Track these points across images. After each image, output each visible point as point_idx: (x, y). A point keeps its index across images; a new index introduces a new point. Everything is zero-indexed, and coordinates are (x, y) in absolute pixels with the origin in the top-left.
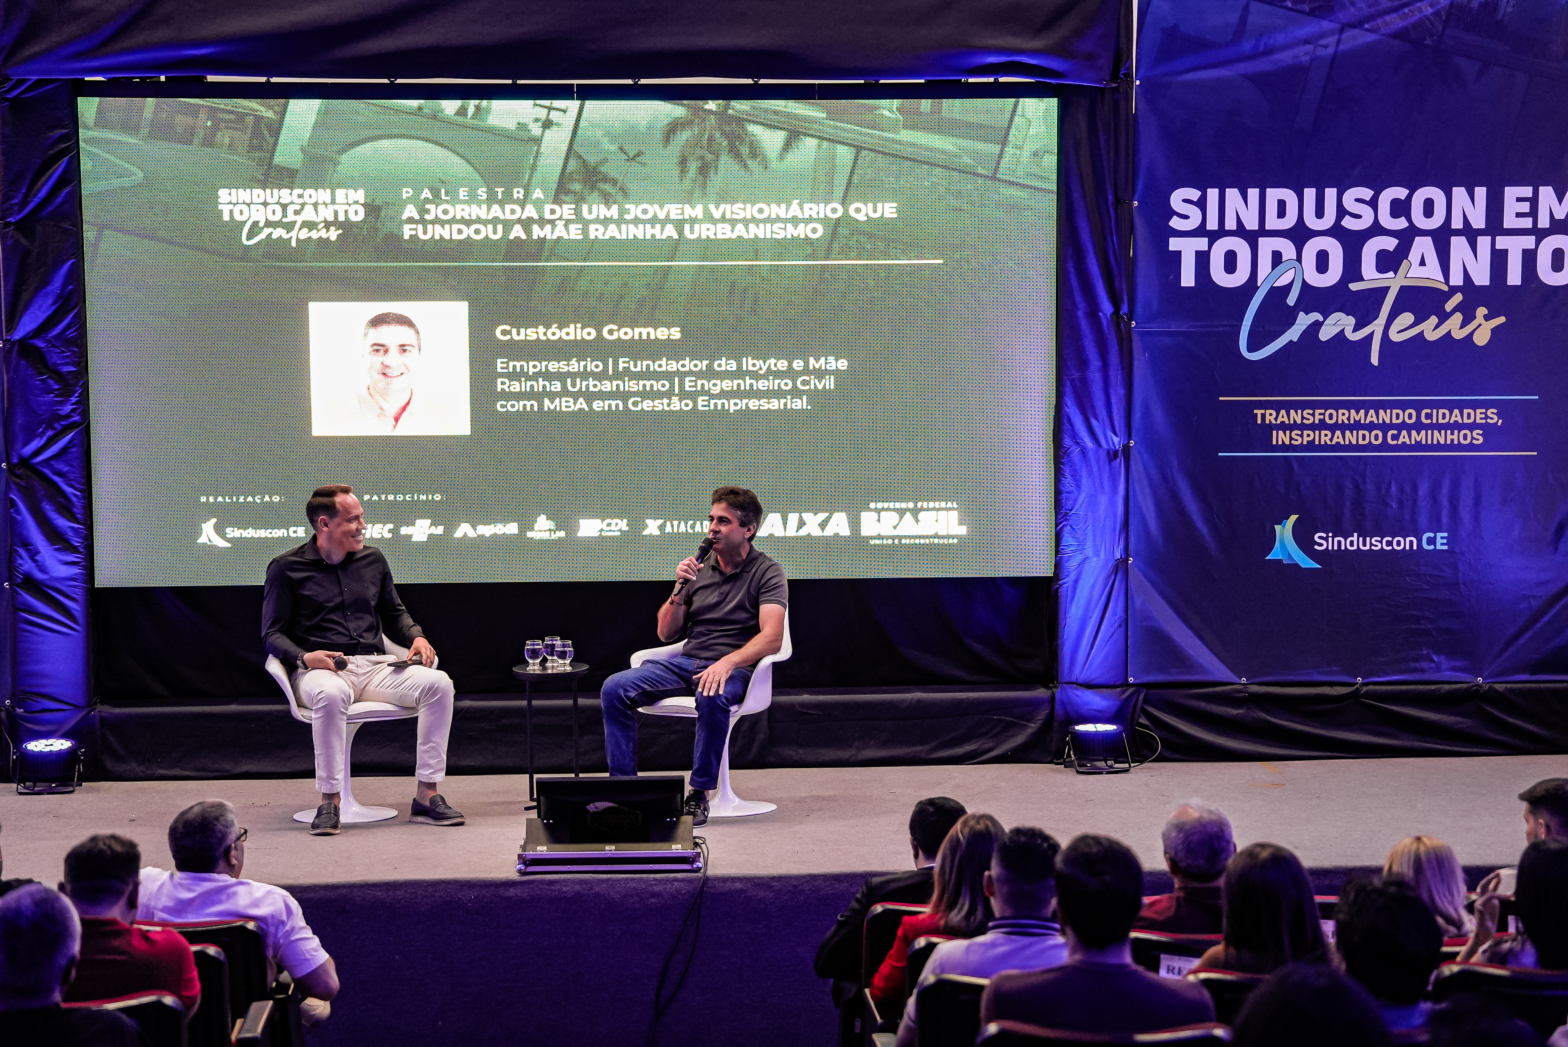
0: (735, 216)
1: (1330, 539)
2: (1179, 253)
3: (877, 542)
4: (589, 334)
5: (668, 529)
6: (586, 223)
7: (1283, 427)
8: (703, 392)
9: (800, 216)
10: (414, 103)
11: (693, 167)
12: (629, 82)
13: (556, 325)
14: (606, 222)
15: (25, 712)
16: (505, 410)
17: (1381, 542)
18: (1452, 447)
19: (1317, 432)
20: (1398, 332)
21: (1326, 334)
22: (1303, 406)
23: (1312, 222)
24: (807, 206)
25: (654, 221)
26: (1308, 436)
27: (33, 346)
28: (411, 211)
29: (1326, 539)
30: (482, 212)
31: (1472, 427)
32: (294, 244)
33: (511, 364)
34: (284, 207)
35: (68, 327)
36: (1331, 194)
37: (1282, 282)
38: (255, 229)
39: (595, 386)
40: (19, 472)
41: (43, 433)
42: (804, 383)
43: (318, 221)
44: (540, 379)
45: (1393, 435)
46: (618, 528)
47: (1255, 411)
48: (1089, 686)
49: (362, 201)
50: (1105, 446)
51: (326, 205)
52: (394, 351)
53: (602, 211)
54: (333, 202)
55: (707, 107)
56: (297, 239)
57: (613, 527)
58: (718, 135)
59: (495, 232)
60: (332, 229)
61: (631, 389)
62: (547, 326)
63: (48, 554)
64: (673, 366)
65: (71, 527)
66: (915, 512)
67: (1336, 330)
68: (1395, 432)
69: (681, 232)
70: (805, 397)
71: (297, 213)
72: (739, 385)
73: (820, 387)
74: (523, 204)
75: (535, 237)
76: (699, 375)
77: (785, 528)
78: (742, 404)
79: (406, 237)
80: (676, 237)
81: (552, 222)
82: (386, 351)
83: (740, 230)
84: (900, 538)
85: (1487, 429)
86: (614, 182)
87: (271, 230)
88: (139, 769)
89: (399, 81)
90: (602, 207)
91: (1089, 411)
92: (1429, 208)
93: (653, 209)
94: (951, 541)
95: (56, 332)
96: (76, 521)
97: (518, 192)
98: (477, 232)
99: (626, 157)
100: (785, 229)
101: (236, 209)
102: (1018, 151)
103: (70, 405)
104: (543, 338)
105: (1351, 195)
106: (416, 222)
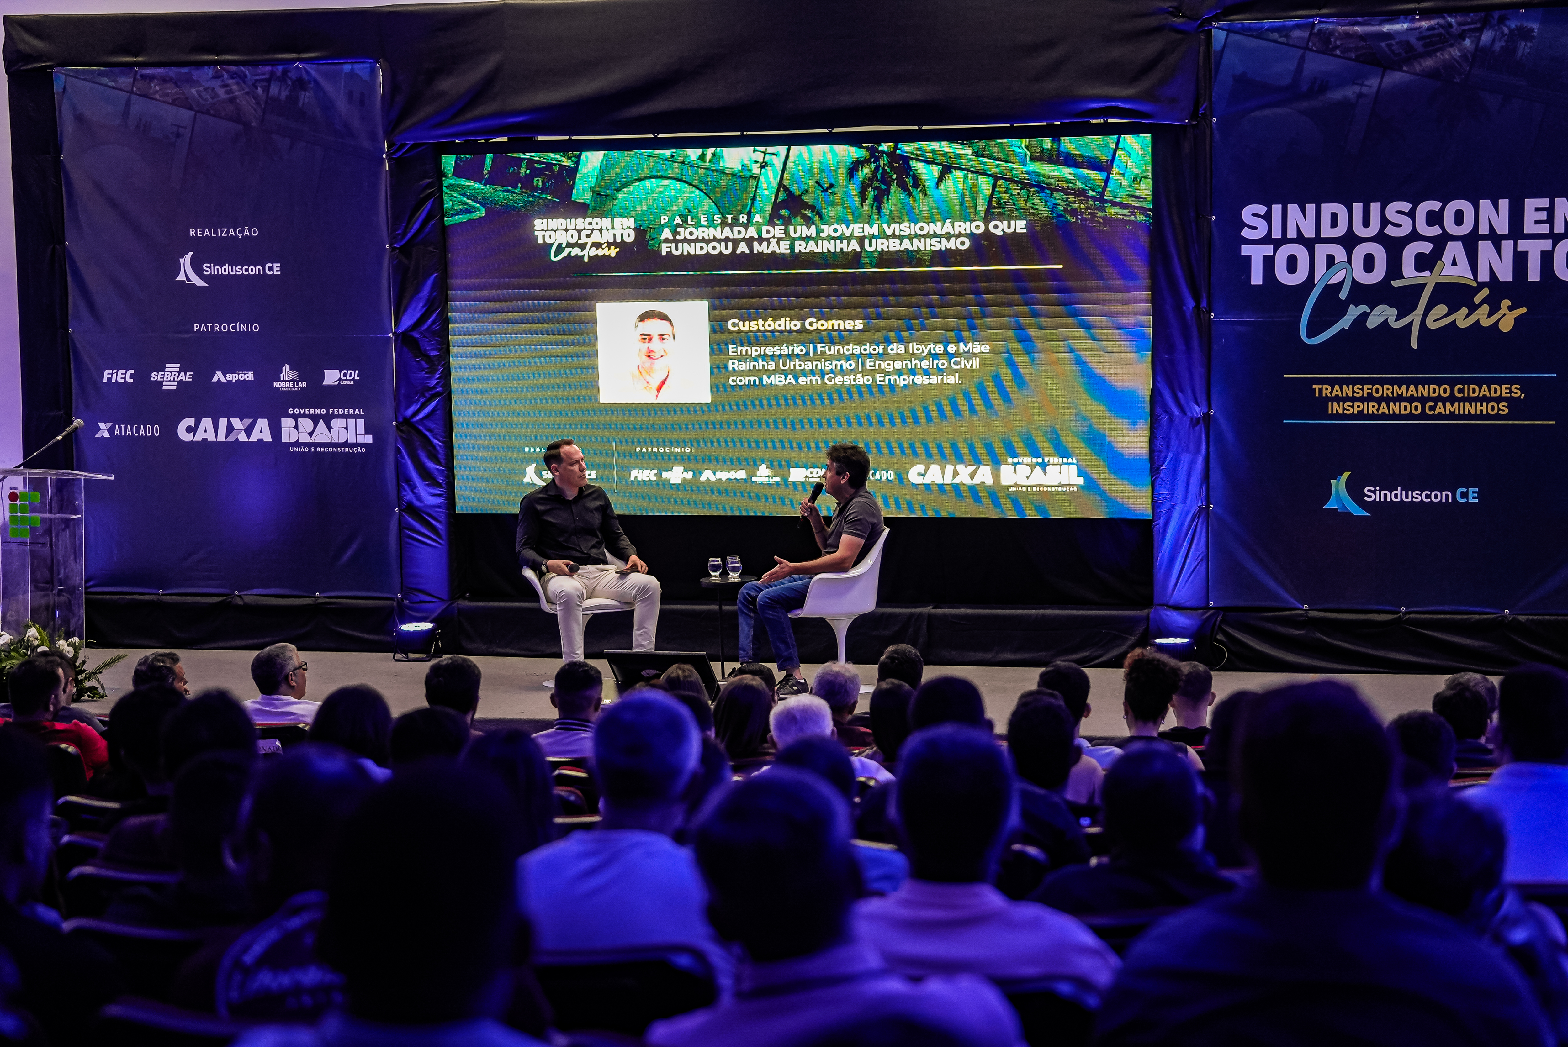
0: (902, 233)
1: (1378, 492)
2: (1249, 258)
3: (1014, 489)
6: (792, 240)
7: (1337, 399)
8: (881, 370)
9: (952, 232)
10: (668, 152)
11: (871, 194)
12: (826, 131)
13: (771, 319)
14: (807, 239)
15: (410, 602)
16: (735, 383)
17: (1421, 495)
18: (1481, 417)
19: (1366, 404)
20: (1434, 321)
21: (1372, 323)
22: (1354, 382)
23: (1360, 231)
24: (957, 224)
25: (841, 238)
26: (1358, 407)
27: (413, 337)
28: (667, 234)
30: (717, 233)
31: (1499, 400)
32: (586, 260)
33: (739, 349)
34: (579, 232)
35: (434, 322)
36: (1375, 207)
37: (1335, 280)
38: (560, 249)
39: (800, 366)
40: (403, 428)
41: (418, 400)
42: (956, 363)
43: (602, 242)
44: (760, 360)
45: (1430, 406)
47: (1314, 386)
48: (1177, 608)
49: (633, 227)
50: (1189, 414)
51: (608, 230)
52: (656, 339)
53: (804, 230)
55: (880, 148)
56: (589, 256)
57: (815, 475)
58: (889, 170)
59: (727, 248)
60: (612, 247)
61: (827, 368)
62: (765, 320)
63: (422, 489)
64: (858, 350)
65: (438, 469)
66: (1043, 466)
67: (1382, 319)
68: (1432, 404)
69: (862, 245)
70: (957, 374)
71: (588, 236)
72: (907, 364)
73: (968, 366)
74: (746, 226)
75: (755, 252)
76: (877, 357)
78: (909, 380)
79: (664, 253)
80: (859, 250)
81: (768, 240)
82: (650, 339)
83: (906, 244)
84: (1032, 486)
85: (1512, 402)
86: (812, 208)
87: (570, 249)
88: (484, 647)
89: (660, 136)
90: (804, 227)
91: (1176, 386)
92: (1459, 218)
93: (842, 228)
94: (1071, 489)
95: (426, 326)
96: (440, 464)
97: (743, 217)
98: (714, 248)
99: (821, 189)
100: (940, 242)
101: (547, 234)
102: (1120, 178)
103: (437, 379)
104: (762, 329)
105: (1393, 208)
106: (671, 242)
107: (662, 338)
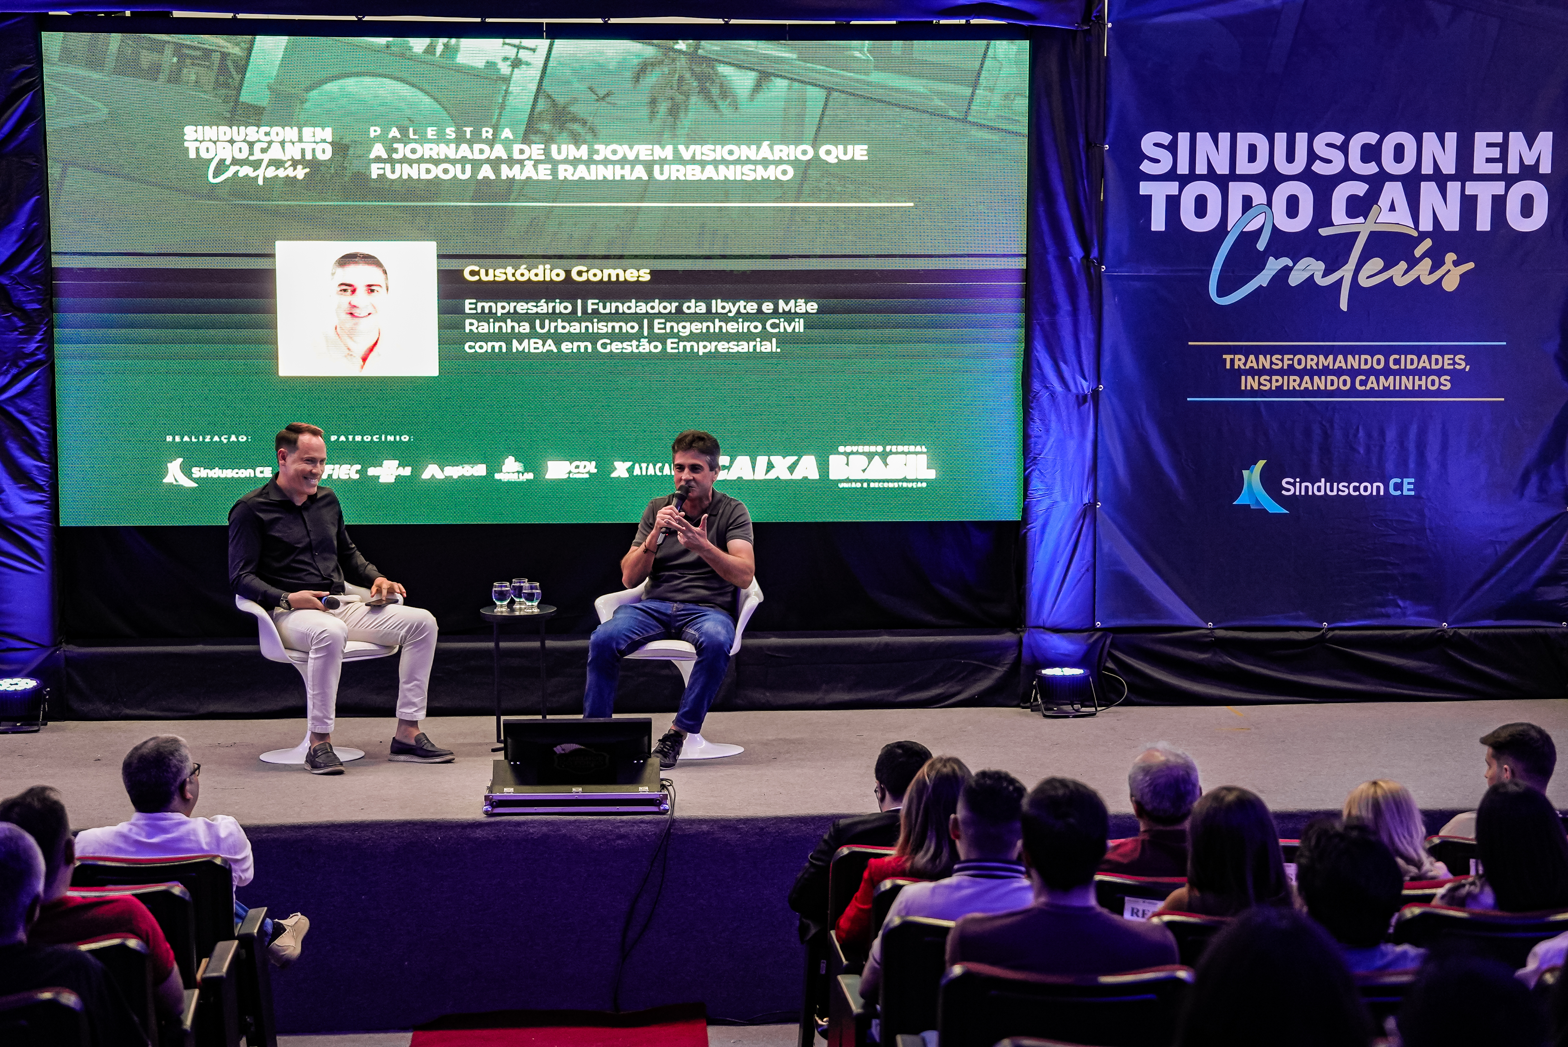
0: (704, 158)
1: (1298, 484)
2: (1149, 197)
3: (846, 485)
5: (637, 471)
6: (555, 164)
7: (1252, 372)
8: (673, 334)
9: (771, 158)
10: (383, 41)
11: (663, 108)
12: (599, 21)
13: (524, 266)
14: (575, 163)
16: (473, 351)
17: (1348, 487)
18: (1420, 393)
19: (1286, 378)
20: (1368, 278)
21: (1296, 279)
22: (1272, 351)
23: (1282, 166)
24: (777, 148)
25: (623, 161)
26: (1277, 381)
27: (1, 284)
28: (378, 150)
29: (1294, 485)
30: (449, 151)
31: (1440, 372)
32: (261, 183)
33: (480, 305)
34: (251, 145)
35: (32, 264)
36: (1301, 138)
37: (1252, 227)
38: (221, 167)
41: (7, 371)
42: (774, 326)
43: (285, 159)
44: (509, 321)
45: (1361, 381)
46: (586, 470)
47: (1224, 356)
48: (1056, 630)
49: (330, 139)
50: (1074, 390)
52: (361, 290)
53: (570, 151)
54: (300, 140)
55: (677, 47)
56: (264, 178)
58: (688, 75)
59: (463, 172)
61: (600, 331)
62: (516, 267)
63: (13, 493)
65: (36, 466)
66: (884, 456)
67: (1306, 275)
68: (1364, 378)
69: (650, 172)
70: (774, 340)
71: (263, 151)
72: (708, 327)
73: (789, 330)
74: (491, 143)
75: (504, 177)
76: (669, 317)
77: (754, 471)
78: (711, 347)
79: (374, 176)
80: (645, 177)
81: (521, 162)
82: (354, 291)
83: (710, 172)
84: (869, 481)
85: (1455, 375)
86: (584, 123)
87: (237, 168)
88: (106, 709)
89: (367, 18)
90: (572, 147)
91: (1058, 355)
92: (1399, 153)
93: (623, 150)
94: (919, 485)
95: (20, 269)
96: (42, 459)
97: (487, 132)
98: (446, 171)
99: (595, 97)
100: (755, 171)
101: (203, 148)
102: (988, 93)
103: (37, 342)
104: (511, 279)
105: (1322, 140)
106: (384, 161)
107: (370, 289)
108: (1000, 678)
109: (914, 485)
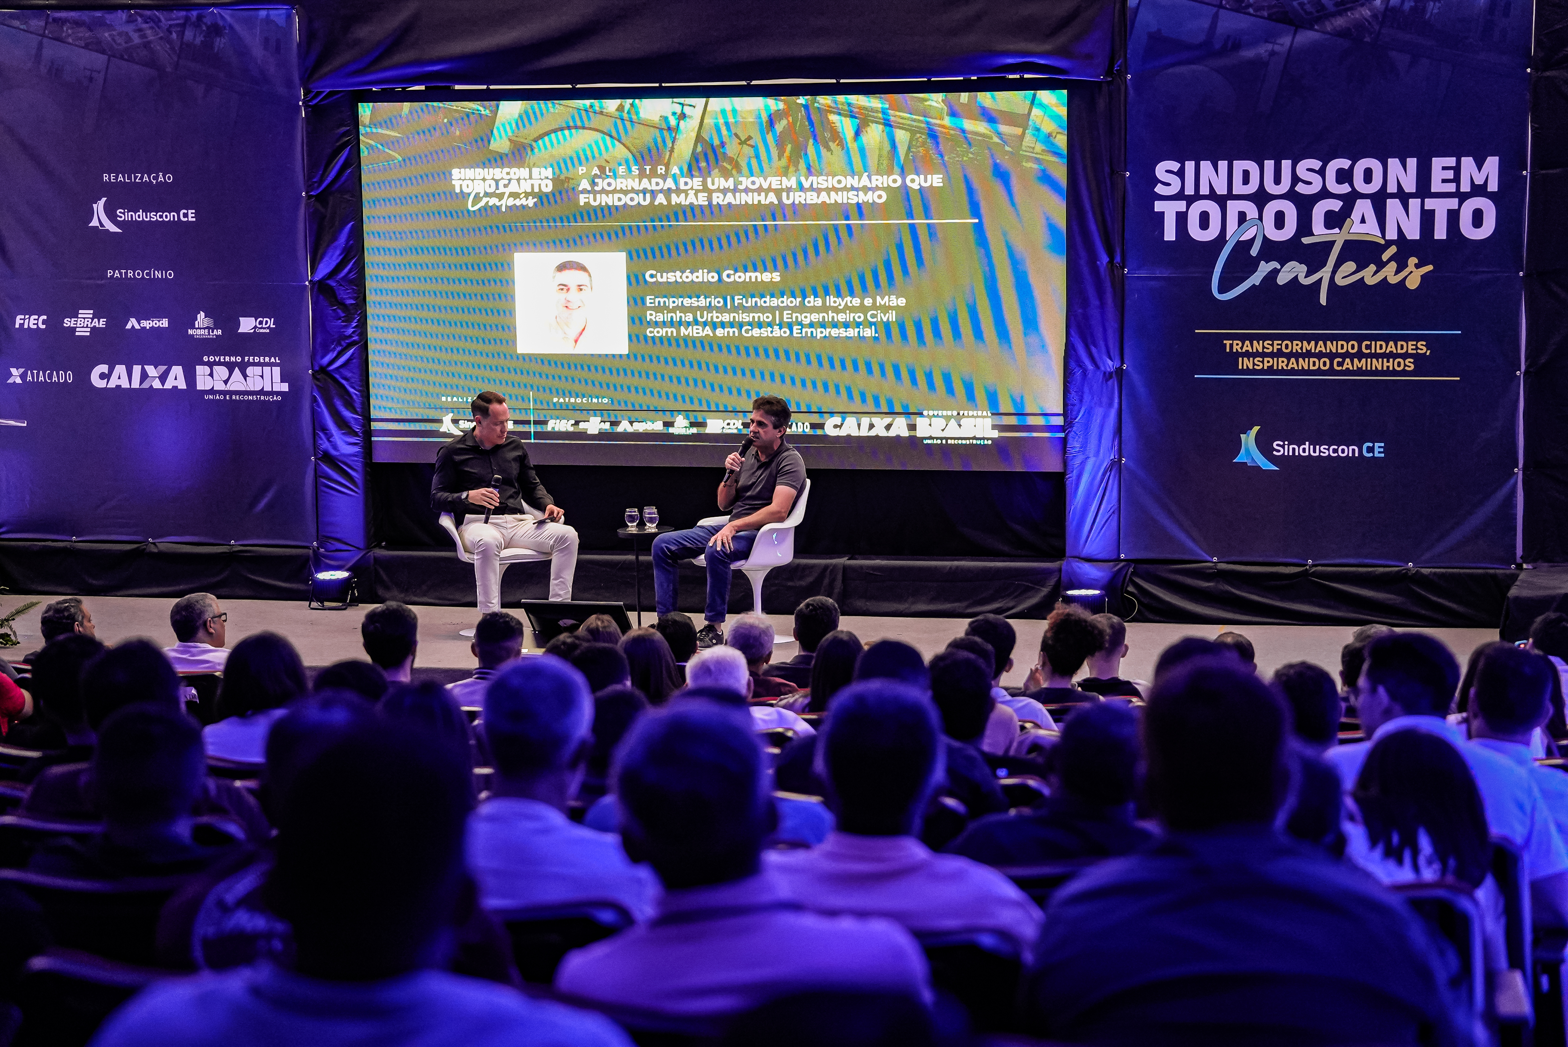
0: (820, 186)
1: (1286, 447)
2: (1162, 214)
3: (929, 442)
4: (713, 277)
6: (710, 192)
7: (1247, 355)
8: (797, 323)
9: (869, 186)
10: (587, 102)
11: (788, 148)
12: (744, 83)
13: (689, 271)
14: (725, 191)
15: (326, 551)
16: (653, 335)
17: (1328, 450)
18: (1387, 372)
19: (1275, 359)
20: (1343, 278)
21: (1283, 279)
22: (1264, 337)
23: (1271, 188)
24: (874, 178)
25: (760, 190)
26: (1268, 362)
27: (328, 285)
28: (585, 184)
29: (1283, 446)
30: (635, 184)
31: (1405, 356)
32: (503, 209)
33: (657, 300)
34: (497, 182)
35: (350, 271)
36: (1286, 164)
37: (1246, 237)
38: (477, 198)
40: (318, 377)
41: (334, 349)
42: (873, 316)
43: (520, 192)
44: (678, 312)
45: (1338, 362)
46: (735, 426)
47: (1225, 342)
48: (1089, 560)
49: (551, 177)
50: (1103, 368)
51: (526, 180)
53: (722, 183)
54: (531, 178)
55: (798, 101)
56: (506, 206)
59: (645, 200)
61: (744, 320)
62: (683, 272)
63: (338, 437)
64: (775, 302)
65: (353, 417)
67: (1292, 276)
68: (1340, 360)
69: (779, 198)
70: (873, 327)
71: (505, 186)
72: (824, 317)
74: (664, 178)
75: (673, 203)
76: (794, 309)
77: (859, 429)
78: (826, 332)
79: (582, 204)
80: (776, 202)
81: (686, 192)
82: (568, 290)
83: (824, 197)
84: (947, 439)
85: (1417, 358)
86: (731, 160)
87: (487, 199)
90: (722, 179)
91: (1089, 340)
92: (1368, 176)
93: (759, 181)
94: (986, 442)
95: (342, 274)
96: (356, 413)
97: (661, 169)
98: (632, 199)
99: (739, 141)
100: (857, 196)
101: (464, 184)
102: (1035, 132)
103: (353, 328)
104: (679, 280)
105: (1304, 165)
106: (589, 192)
107: (580, 288)
108: (1044, 596)
109: (982, 442)
